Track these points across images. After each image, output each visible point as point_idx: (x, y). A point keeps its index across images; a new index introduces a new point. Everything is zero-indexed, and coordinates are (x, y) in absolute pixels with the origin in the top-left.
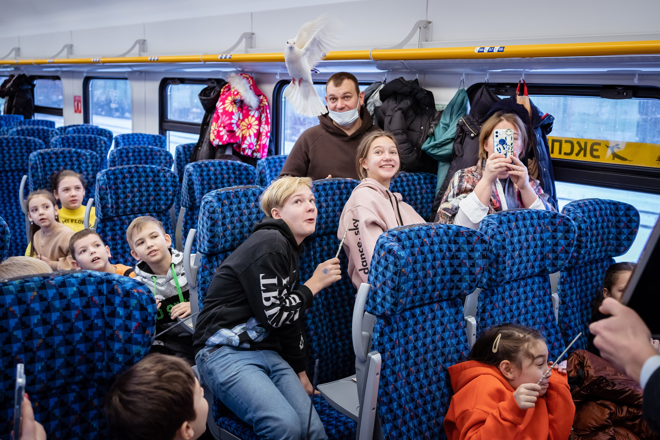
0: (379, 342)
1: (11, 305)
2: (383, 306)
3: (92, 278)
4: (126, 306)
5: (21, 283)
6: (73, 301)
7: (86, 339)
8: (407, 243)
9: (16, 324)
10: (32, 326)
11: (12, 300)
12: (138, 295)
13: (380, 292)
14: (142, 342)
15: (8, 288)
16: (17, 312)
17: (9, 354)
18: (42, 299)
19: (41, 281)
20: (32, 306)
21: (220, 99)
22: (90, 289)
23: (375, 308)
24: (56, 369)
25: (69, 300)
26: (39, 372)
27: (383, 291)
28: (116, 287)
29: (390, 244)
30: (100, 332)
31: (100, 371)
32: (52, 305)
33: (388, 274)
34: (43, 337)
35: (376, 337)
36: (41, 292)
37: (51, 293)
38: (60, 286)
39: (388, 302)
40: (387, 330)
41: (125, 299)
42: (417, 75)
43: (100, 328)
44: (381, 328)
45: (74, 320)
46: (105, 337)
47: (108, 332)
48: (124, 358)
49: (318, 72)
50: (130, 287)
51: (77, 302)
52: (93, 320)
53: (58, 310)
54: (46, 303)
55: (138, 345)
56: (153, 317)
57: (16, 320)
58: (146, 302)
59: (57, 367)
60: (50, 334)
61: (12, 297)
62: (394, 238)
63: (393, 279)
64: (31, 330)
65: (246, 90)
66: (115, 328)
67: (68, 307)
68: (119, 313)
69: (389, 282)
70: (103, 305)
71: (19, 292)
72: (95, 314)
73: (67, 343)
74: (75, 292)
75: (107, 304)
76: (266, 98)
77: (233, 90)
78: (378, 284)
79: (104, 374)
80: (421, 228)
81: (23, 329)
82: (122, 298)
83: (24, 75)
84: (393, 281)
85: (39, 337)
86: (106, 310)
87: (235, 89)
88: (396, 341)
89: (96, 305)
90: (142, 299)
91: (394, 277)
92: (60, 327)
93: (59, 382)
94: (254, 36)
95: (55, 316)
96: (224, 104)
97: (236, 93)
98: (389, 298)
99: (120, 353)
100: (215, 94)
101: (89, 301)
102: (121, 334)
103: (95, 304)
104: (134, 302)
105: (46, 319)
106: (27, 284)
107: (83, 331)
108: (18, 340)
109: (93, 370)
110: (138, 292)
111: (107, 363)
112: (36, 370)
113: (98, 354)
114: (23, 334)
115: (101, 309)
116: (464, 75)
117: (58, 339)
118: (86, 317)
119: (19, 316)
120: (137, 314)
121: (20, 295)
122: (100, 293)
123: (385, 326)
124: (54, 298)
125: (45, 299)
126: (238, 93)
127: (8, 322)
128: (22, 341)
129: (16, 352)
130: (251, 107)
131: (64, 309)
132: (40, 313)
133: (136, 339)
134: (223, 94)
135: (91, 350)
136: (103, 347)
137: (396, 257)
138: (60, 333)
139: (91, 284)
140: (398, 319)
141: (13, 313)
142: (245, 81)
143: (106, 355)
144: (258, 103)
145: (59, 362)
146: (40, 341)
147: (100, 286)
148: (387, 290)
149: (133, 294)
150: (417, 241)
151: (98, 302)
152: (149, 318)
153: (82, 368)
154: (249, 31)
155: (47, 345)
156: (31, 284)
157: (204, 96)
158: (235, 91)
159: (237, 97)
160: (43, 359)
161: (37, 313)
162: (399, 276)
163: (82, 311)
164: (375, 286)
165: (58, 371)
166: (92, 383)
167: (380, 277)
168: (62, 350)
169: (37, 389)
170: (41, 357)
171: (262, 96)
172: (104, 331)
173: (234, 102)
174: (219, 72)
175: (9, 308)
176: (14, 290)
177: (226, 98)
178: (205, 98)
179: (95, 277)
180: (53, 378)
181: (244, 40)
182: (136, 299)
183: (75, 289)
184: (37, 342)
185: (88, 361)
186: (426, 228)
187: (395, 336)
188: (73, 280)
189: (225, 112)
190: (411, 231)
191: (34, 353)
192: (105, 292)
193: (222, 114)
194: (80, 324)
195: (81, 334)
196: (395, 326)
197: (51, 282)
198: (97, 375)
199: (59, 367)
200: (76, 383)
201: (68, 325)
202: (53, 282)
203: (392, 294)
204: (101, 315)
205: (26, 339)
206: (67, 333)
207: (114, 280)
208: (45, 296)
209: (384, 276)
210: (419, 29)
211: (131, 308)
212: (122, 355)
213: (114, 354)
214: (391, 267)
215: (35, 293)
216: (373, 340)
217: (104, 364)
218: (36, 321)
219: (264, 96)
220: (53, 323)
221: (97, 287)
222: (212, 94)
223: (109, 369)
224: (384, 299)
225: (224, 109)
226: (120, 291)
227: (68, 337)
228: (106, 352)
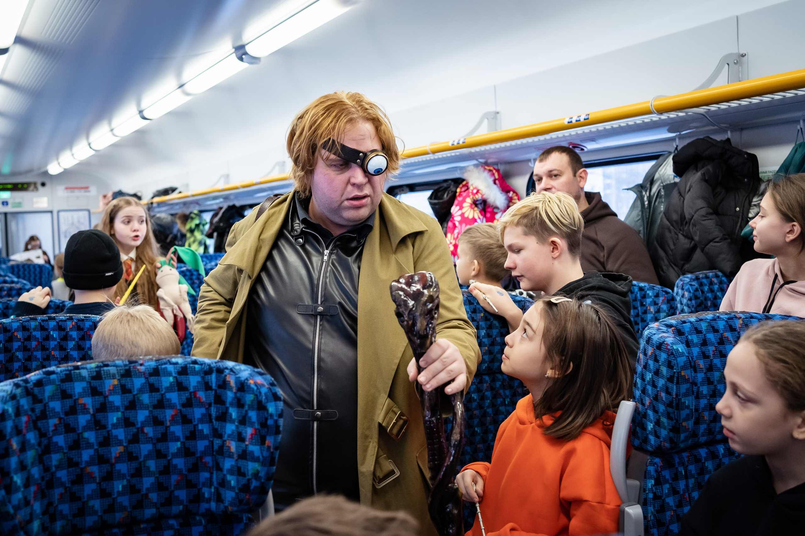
0: (655, 494)
1: (82, 395)
2: (657, 436)
3: (197, 366)
4: (239, 404)
5: (97, 367)
6: (168, 395)
7: (186, 452)
8: (695, 338)
9: (88, 422)
10: (110, 426)
11: (84, 389)
12: (255, 388)
13: (650, 413)
14: (261, 457)
15: (80, 373)
16: (90, 406)
17: (77, 464)
18: (125, 390)
19: (126, 365)
20: (111, 398)
21: (456, 202)
22: (193, 381)
23: (646, 440)
24: (144, 492)
25: (162, 395)
26: (120, 494)
27: (655, 411)
28: (228, 379)
29: (660, 335)
30: (206, 443)
31: (208, 501)
32: (138, 399)
33: (661, 382)
34: (125, 444)
35: (650, 486)
36: (123, 381)
37: (138, 382)
38: (151, 375)
39: (665, 429)
40: (666, 474)
41: (238, 395)
42: (729, 132)
43: (205, 437)
44: (656, 471)
45: (168, 424)
46: (213, 451)
47: (217, 442)
48: (238, 482)
49: (586, 149)
50: (245, 378)
51: (174, 397)
52: (197, 425)
53: (146, 407)
54: (130, 397)
55: (255, 461)
56: (276, 421)
57: (88, 417)
58: (266, 398)
59: (144, 490)
60: (135, 439)
61: (84, 384)
62: (670, 330)
63: (667, 388)
64: (108, 432)
65: (488, 187)
66: (226, 437)
67: (161, 404)
68: (231, 415)
69: (663, 395)
70: (210, 405)
71: (93, 378)
72: (200, 416)
73: (159, 455)
74: (171, 383)
75: (215, 403)
76: (517, 195)
77: (471, 188)
78: (647, 401)
79: (213, 505)
80: (718, 317)
81: (96, 430)
82: (236, 393)
83: (234, 207)
84: (668, 392)
85: (120, 443)
86: (213, 411)
87: (474, 186)
88: (684, 495)
89: (201, 404)
90: (260, 393)
91: (670, 385)
92: (149, 430)
93: (149, 512)
94: (498, 115)
95: (142, 415)
96: (461, 208)
97: (475, 191)
98: (664, 420)
99: (232, 474)
100: (450, 195)
101: (191, 398)
102: (233, 446)
103: (200, 401)
104: (249, 398)
105: (129, 418)
106: (105, 368)
107: (182, 440)
108: (89, 446)
109: (198, 498)
110: (256, 384)
111: (217, 489)
112: (116, 491)
113: (205, 475)
114: (97, 438)
115: (208, 409)
116: (801, 122)
117: (145, 448)
118: (186, 420)
119: (91, 411)
120: (253, 415)
121: (95, 383)
122: (207, 387)
123: (663, 468)
124: (141, 391)
125: (129, 391)
126: (478, 191)
127: (77, 419)
128: (96, 447)
129: (86, 462)
130: (497, 208)
131: (155, 407)
132: (122, 410)
133: (252, 452)
134: (460, 195)
135: (195, 468)
136: (211, 464)
137: (672, 354)
138: (149, 440)
139: (195, 373)
140: (686, 459)
141: (84, 408)
142: (486, 174)
143: (214, 476)
144: (506, 202)
145: (148, 482)
146: (120, 449)
147: (208, 377)
148: (662, 408)
149: (249, 387)
150: (711, 336)
151: (204, 399)
152: (270, 422)
153: (182, 494)
154: (493, 109)
155: (130, 456)
156: (112, 370)
157: (435, 199)
158: (474, 188)
159: (477, 196)
160: (124, 475)
161: (117, 409)
162: (678, 383)
163: (180, 410)
164: (643, 404)
165: (147, 495)
166: (198, 518)
167: (649, 388)
168: (152, 464)
169: (117, 520)
170: (122, 472)
171: (511, 193)
172: (212, 442)
173: (475, 203)
174: (455, 169)
175: (78, 399)
176: (87, 376)
177: (464, 201)
178: (436, 201)
179: (201, 364)
180: (139, 505)
181: (486, 121)
182: (253, 393)
183: (171, 379)
184: (116, 451)
185: (190, 485)
186: (726, 316)
187: (682, 484)
188: (170, 368)
189: (465, 220)
190: (701, 320)
191: (112, 465)
192: (214, 386)
193: (460, 222)
194: (177, 430)
195: (179, 444)
196: (681, 470)
197: (139, 367)
198: (204, 506)
199: (148, 489)
200: (176, 517)
201: (161, 429)
202: (142, 369)
203: (668, 414)
204: (207, 418)
205: (101, 445)
206: (159, 440)
207: (226, 368)
208: (129, 386)
209: (654, 386)
210: (727, 65)
211: (246, 407)
212: (235, 477)
213: (224, 475)
214: (664, 370)
215: (116, 382)
216: (645, 490)
217: (213, 490)
218: (115, 420)
219: (514, 192)
220: (139, 425)
221: (203, 378)
222: (445, 196)
223: (219, 499)
224: (658, 423)
225: (462, 215)
226: (233, 383)
227: (160, 446)
228: (215, 472)
